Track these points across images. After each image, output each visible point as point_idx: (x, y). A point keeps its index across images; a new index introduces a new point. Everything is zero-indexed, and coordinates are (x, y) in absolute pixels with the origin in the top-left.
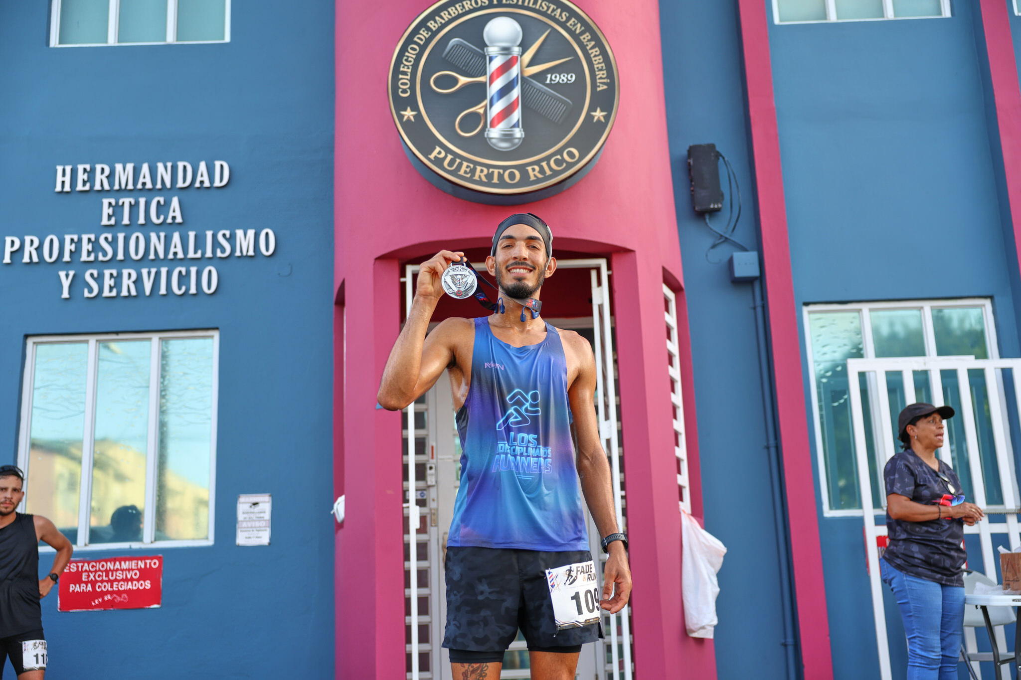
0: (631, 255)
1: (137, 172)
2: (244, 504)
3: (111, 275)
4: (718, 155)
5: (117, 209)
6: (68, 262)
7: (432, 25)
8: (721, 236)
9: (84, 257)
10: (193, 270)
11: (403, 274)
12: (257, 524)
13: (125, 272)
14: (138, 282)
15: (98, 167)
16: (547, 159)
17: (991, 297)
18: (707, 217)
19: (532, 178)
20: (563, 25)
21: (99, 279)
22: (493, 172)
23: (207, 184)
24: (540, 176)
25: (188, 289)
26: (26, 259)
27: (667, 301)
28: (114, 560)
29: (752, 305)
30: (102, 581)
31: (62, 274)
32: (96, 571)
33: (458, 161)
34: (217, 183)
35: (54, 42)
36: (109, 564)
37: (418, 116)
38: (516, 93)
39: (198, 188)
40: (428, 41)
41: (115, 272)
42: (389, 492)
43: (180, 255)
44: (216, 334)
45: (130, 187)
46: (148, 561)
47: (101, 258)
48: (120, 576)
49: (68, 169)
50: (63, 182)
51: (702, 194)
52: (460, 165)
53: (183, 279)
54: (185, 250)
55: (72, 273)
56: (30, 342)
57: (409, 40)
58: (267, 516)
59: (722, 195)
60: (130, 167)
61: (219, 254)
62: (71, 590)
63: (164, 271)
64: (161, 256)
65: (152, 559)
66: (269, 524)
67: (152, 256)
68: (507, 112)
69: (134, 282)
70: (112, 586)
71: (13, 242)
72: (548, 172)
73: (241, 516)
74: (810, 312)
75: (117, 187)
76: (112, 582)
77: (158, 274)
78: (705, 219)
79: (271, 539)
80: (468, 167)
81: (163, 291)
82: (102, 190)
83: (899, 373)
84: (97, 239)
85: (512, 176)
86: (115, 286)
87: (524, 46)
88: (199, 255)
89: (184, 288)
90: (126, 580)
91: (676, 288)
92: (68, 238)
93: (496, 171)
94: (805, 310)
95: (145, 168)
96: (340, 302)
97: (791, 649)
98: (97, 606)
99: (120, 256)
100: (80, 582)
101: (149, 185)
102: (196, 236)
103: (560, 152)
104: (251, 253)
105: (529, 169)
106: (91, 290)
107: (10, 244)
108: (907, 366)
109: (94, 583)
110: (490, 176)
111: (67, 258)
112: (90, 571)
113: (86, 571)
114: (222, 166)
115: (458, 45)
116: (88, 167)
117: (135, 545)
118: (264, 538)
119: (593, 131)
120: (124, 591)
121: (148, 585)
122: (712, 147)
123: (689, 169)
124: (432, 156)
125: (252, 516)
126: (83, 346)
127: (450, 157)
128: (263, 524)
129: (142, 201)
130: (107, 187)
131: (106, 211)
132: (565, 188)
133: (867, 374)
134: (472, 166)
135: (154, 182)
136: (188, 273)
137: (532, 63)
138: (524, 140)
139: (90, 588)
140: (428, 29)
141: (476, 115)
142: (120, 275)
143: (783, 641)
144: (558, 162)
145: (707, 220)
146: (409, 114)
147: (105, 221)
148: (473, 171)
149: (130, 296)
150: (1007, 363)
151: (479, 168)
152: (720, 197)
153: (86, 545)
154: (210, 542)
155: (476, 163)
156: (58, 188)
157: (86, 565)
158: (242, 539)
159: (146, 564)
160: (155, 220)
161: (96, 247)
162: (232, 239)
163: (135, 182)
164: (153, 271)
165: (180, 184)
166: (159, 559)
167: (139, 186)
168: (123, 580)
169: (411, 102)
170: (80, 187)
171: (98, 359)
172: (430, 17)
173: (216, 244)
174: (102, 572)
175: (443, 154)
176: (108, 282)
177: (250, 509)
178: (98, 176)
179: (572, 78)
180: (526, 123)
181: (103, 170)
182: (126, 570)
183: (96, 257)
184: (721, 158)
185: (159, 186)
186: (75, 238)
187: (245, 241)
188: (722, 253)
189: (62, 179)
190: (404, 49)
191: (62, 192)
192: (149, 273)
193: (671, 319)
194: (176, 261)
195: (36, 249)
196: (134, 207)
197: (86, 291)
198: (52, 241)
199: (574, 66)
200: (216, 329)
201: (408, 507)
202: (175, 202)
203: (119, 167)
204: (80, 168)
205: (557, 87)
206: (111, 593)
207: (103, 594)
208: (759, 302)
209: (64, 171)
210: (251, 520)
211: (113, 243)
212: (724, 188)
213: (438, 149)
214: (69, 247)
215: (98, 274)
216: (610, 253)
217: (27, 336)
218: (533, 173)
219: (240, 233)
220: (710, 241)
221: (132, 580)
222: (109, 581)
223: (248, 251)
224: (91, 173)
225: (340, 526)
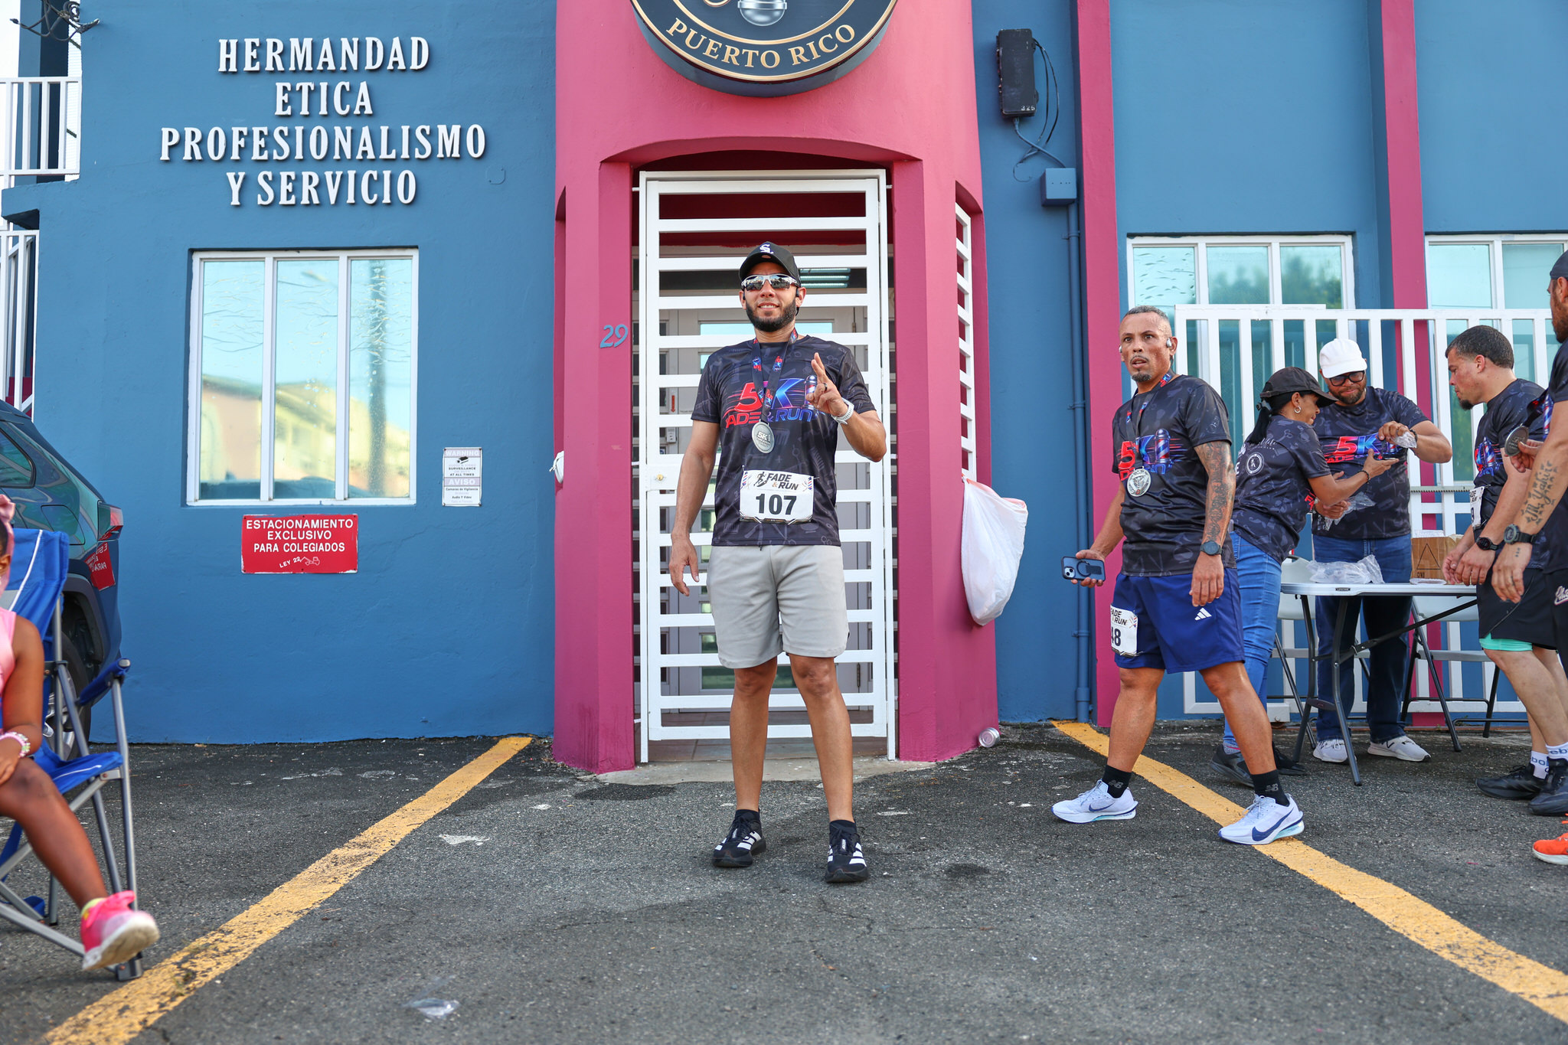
0: (915, 165)
1: (316, 48)
2: (450, 458)
3: (289, 177)
4: (1035, 44)
5: (293, 94)
6: (237, 161)
8: (1033, 146)
9: (256, 156)
10: (387, 174)
11: (636, 183)
12: (466, 482)
13: (305, 175)
14: (321, 187)
15: (270, 42)
16: (815, 38)
17: (1352, 234)
18: (1017, 122)
19: (796, 62)
21: (274, 182)
22: (747, 53)
23: (402, 66)
24: (805, 60)
25: (380, 198)
26: (187, 156)
27: (960, 227)
28: (303, 518)
29: (1065, 235)
30: (290, 541)
31: (231, 176)
32: (282, 530)
33: (703, 37)
34: (414, 66)
36: (297, 521)
39: (391, 70)
41: (293, 175)
42: (616, 447)
43: (371, 155)
44: (415, 253)
45: (309, 67)
46: (341, 521)
47: (276, 156)
48: (309, 535)
49: (233, 43)
50: (228, 60)
51: (1012, 93)
52: (706, 43)
53: (374, 184)
54: (376, 151)
55: (242, 175)
56: (197, 257)
58: (478, 473)
59: (1037, 95)
60: (307, 42)
61: (417, 155)
62: (256, 549)
63: (351, 174)
64: (348, 156)
65: (346, 518)
66: (479, 482)
67: (337, 156)
69: (315, 188)
70: (301, 548)
71: (170, 134)
72: (816, 56)
73: (447, 473)
74: (1135, 246)
75: (292, 68)
76: (301, 543)
77: (344, 177)
78: (1014, 125)
79: (482, 500)
80: (715, 46)
81: (351, 199)
82: (275, 71)
83: (1236, 322)
84: (270, 133)
85: (770, 59)
86: (293, 193)
88: (393, 156)
89: (375, 196)
90: (317, 541)
91: (973, 210)
92: (236, 131)
93: (751, 52)
94: (1130, 242)
95: (326, 45)
96: (561, 217)
97: (1084, 642)
98: (285, 569)
99: (299, 155)
100: (266, 541)
101: (331, 67)
102: (389, 131)
103: (831, 29)
104: (456, 154)
105: (792, 50)
106: (265, 197)
107: (168, 137)
108: (1245, 314)
109: (281, 543)
110: (742, 58)
111: (235, 156)
112: (275, 529)
113: (271, 529)
114: (419, 43)
116: (257, 41)
117: (327, 502)
118: (474, 499)
120: (315, 554)
121: (342, 547)
122: (1027, 33)
123: (998, 60)
124: (671, 32)
125: (460, 472)
126: (260, 264)
127: (693, 32)
128: (472, 482)
129: (324, 86)
130: (280, 67)
131: (281, 98)
132: (837, 77)
133: (1198, 322)
134: (720, 45)
135: (337, 62)
136: (381, 177)
138: (787, 13)
139: (276, 548)
142: (299, 178)
143: (1076, 632)
144: (829, 43)
145: (1017, 126)
147: (279, 111)
148: (722, 52)
149: (311, 204)
150: (1363, 314)
151: (729, 48)
152: (1033, 98)
153: (270, 500)
154: (412, 501)
155: (726, 42)
156: (223, 68)
157: (271, 521)
158: (448, 499)
159: (339, 523)
160: (339, 110)
161: (269, 142)
162: (432, 136)
163: (314, 63)
164: (339, 174)
165: (369, 66)
166: (354, 518)
167: (320, 67)
168: (312, 540)
170: (248, 67)
171: (276, 281)
173: (413, 142)
174: (290, 530)
175: (684, 29)
176: (285, 187)
177: (456, 463)
178: (270, 54)
181: (275, 44)
182: (316, 529)
183: (270, 156)
184: (1037, 47)
185: (343, 67)
186: (245, 131)
187: (449, 138)
188: (1034, 168)
189: (225, 58)
191: (226, 73)
192: (334, 177)
193: (965, 249)
194: (365, 162)
195: (198, 144)
196: (313, 93)
197: (259, 196)
198: (217, 133)
200: (416, 247)
201: (638, 467)
202: (363, 88)
203: (294, 42)
204: (248, 42)
206: (301, 555)
207: (291, 556)
208: (1074, 232)
209: (228, 45)
210: (458, 477)
211: (290, 138)
212: (1040, 87)
213: (678, 22)
214: (237, 142)
215: (273, 177)
216: (891, 162)
217: (192, 251)
218: (797, 55)
219: (442, 129)
220: (1019, 154)
221: (323, 541)
222: (296, 542)
223: (452, 152)
224: (260, 48)
225: (559, 486)
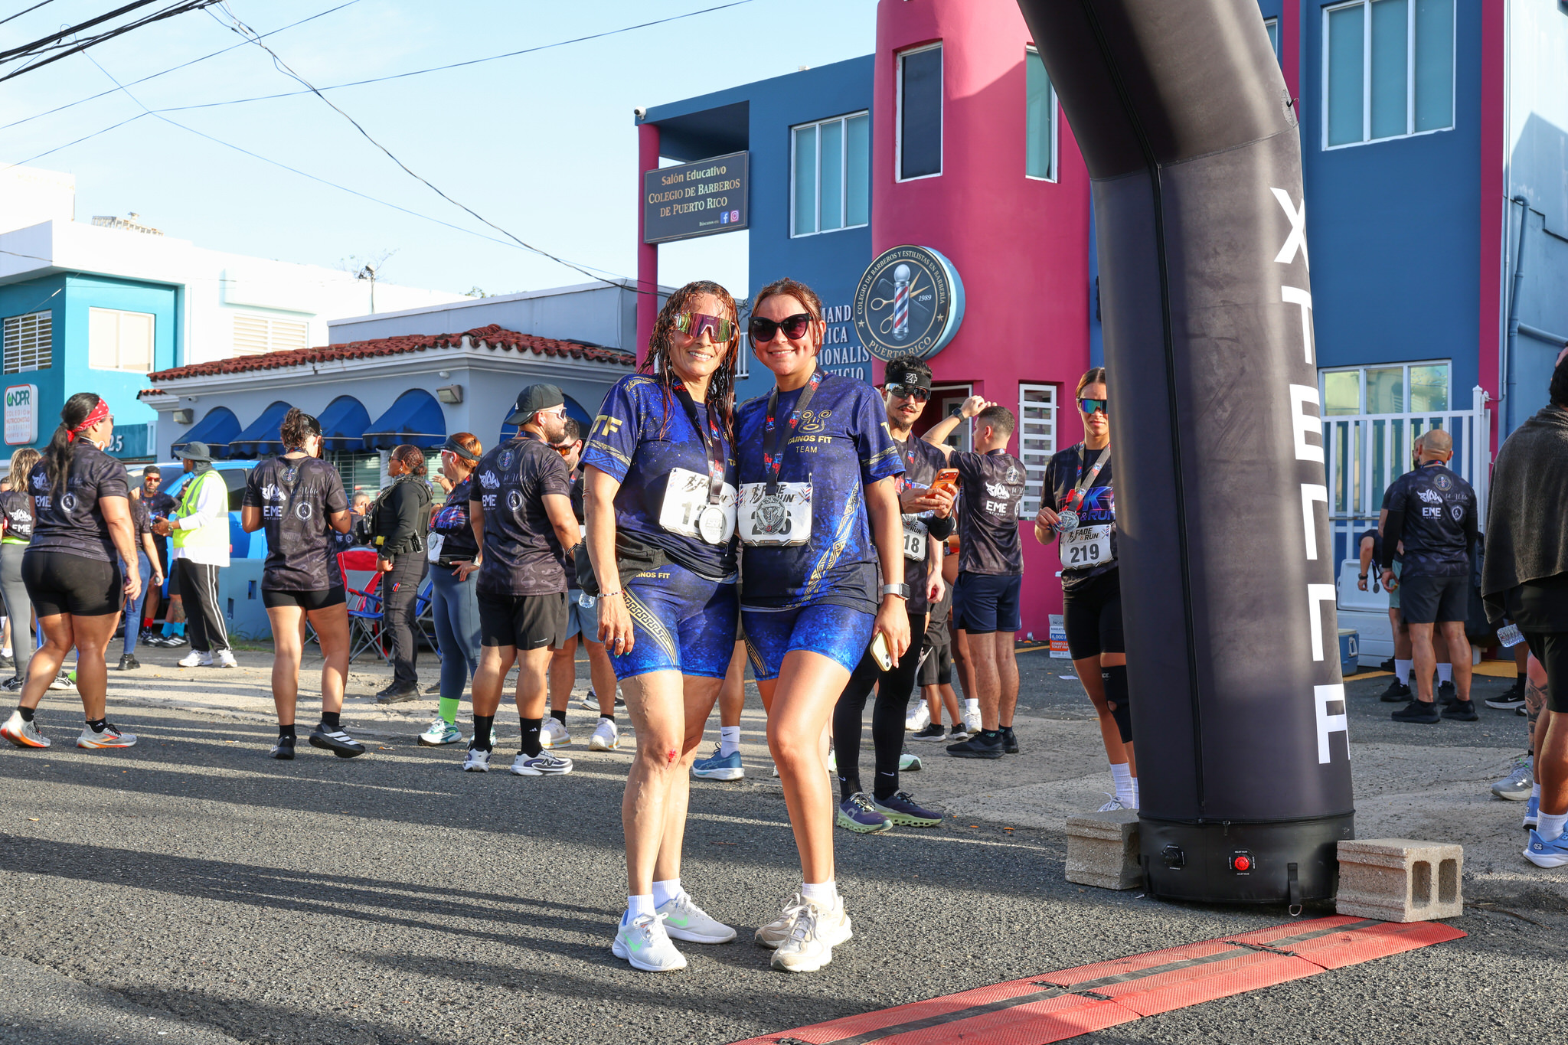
7: (873, 272)
10: (852, 370)
16: (917, 344)
20: (927, 267)
33: (881, 347)
35: (793, 236)
37: (865, 324)
38: (906, 307)
40: (871, 281)
43: (847, 362)
52: (881, 349)
54: (849, 360)
57: (863, 282)
61: (863, 360)
64: (839, 362)
67: (834, 363)
68: (901, 319)
72: (916, 352)
80: (884, 350)
85: (902, 354)
88: (854, 361)
91: (1059, 384)
93: (895, 352)
102: (853, 349)
103: (922, 340)
105: (909, 350)
110: (892, 355)
115: (884, 283)
119: (938, 327)
124: (870, 345)
127: (877, 345)
134: (886, 350)
137: (913, 290)
138: (908, 333)
140: (871, 275)
141: (889, 321)
144: (922, 346)
146: (861, 323)
148: (886, 352)
151: (889, 350)
155: (888, 348)
160: (836, 342)
165: (846, 319)
169: (862, 317)
172: (872, 268)
173: (862, 354)
175: (873, 344)
179: (930, 298)
180: (910, 325)
185: (837, 321)
190: (861, 288)
193: (1050, 405)
199: (930, 291)
202: (844, 329)
205: (923, 302)
213: (873, 341)
218: (911, 352)
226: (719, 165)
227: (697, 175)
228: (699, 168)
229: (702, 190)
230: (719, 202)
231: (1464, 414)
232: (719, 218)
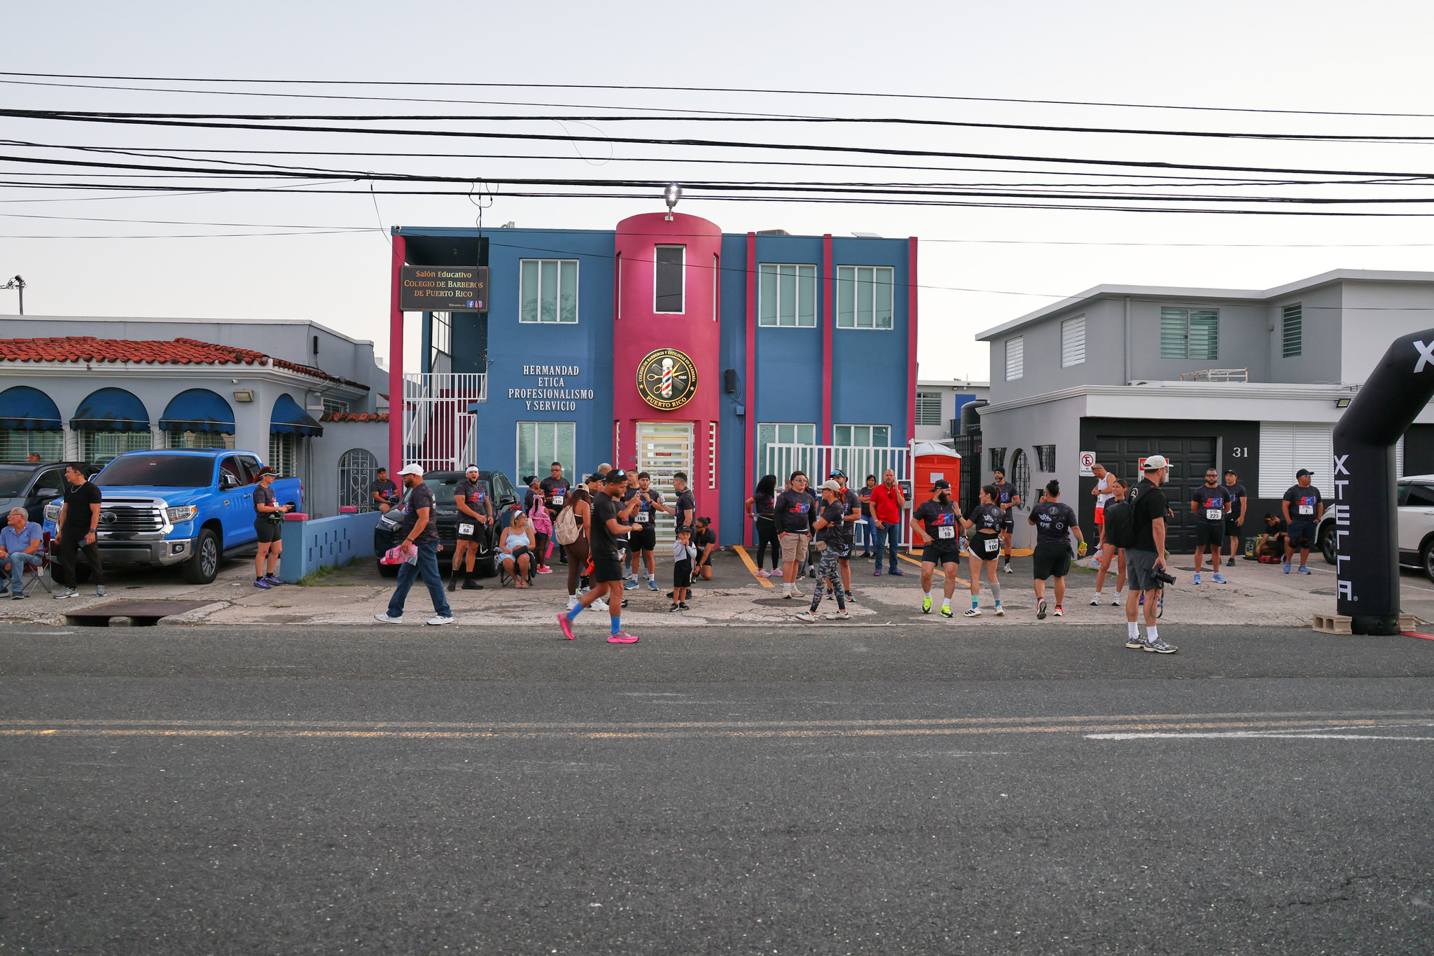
0: (700, 422)
1: (549, 368)
3: (542, 403)
5: (544, 381)
8: (733, 400)
9: (534, 397)
10: (568, 402)
13: (547, 402)
14: (551, 405)
15: (537, 367)
16: (678, 401)
17: (816, 423)
19: (673, 406)
20: (684, 362)
21: (539, 404)
23: (571, 374)
24: (676, 405)
25: (566, 409)
26: (516, 397)
29: (741, 423)
31: (527, 402)
33: (654, 400)
34: (575, 374)
35: (520, 321)
37: (644, 387)
38: (670, 381)
39: (569, 375)
40: (647, 364)
43: (564, 397)
44: (575, 423)
45: (547, 374)
47: (539, 397)
49: (528, 367)
51: (727, 385)
52: (655, 402)
53: (565, 405)
55: (530, 402)
56: (517, 422)
57: (642, 364)
59: (735, 387)
60: (547, 367)
61: (576, 397)
63: (558, 402)
64: (558, 397)
67: (555, 397)
68: (668, 387)
72: (678, 405)
74: (760, 426)
75: (543, 374)
78: (728, 394)
81: (559, 409)
83: (782, 448)
84: (537, 391)
85: (668, 405)
86: (544, 406)
87: (673, 367)
88: (569, 397)
91: (716, 422)
92: (528, 390)
93: (664, 403)
94: (758, 424)
95: (552, 367)
99: (545, 397)
101: (553, 374)
102: (568, 391)
103: (681, 399)
104: (586, 397)
107: (511, 391)
108: (784, 446)
111: (528, 397)
114: (576, 368)
115: (656, 366)
116: (534, 366)
119: (690, 393)
122: (732, 370)
123: (725, 378)
124: (647, 399)
126: (534, 425)
127: (652, 399)
129: (551, 379)
130: (540, 373)
131: (540, 382)
132: (682, 408)
136: (566, 403)
137: (675, 372)
138: (672, 395)
140: (647, 361)
141: (659, 387)
142: (545, 403)
144: (681, 402)
145: (730, 394)
146: (641, 386)
147: (540, 385)
149: (548, 410)
151: (659, 403)
155: (659, 401)
160: (555, 385)
161: (537, 393)
162: (580, 393)
163: (549, 373)
165: (563, 374)
169: (642, 383)
170: (531, 373)
172: (648, 358)
173: (575, 394)
175: (650, 398)
176: (541, 405)
178: (537, 370)
179: (685, 377)
180: (673, 390)
181: (539, 368)
183: (537, 397)
184: (735, 374)
185: (556, 374)
186: (531, 390)
187: (584, 394)
188: (732, 407)
189: (526, 371)
190: (641, 367)
191: (526, 375)
192: (554, 403)
194: (562, 399)
195: (519, 393)
196: (549, 381)
197: (535, 408)
198: (523, 391)
199: (686, 374)
200: (575, 421)
202: (561, 379)
203: (544, 367)
204: (532, 367)
205: (681, 380)
208: (744, 421)
209: (526, 367)
211: (543, 392)
212: (736, 385)
214: (529, 393)
215: (538, 402)
217: (516, 420)
218: (674, 404)
219: (582, 391)
223: (584, 397)
224: (535, 368)
226: (466, 272)
227: (445, 274)
228: (449, 271)
229: (450, 284)
230: (466, 294)
231: (905, 449)
232: (466, 304)
